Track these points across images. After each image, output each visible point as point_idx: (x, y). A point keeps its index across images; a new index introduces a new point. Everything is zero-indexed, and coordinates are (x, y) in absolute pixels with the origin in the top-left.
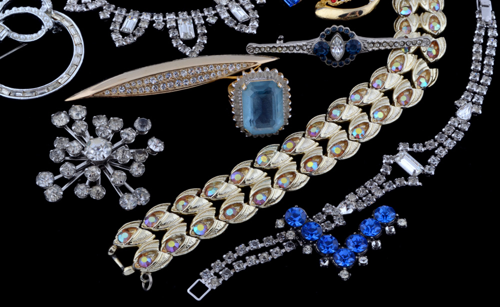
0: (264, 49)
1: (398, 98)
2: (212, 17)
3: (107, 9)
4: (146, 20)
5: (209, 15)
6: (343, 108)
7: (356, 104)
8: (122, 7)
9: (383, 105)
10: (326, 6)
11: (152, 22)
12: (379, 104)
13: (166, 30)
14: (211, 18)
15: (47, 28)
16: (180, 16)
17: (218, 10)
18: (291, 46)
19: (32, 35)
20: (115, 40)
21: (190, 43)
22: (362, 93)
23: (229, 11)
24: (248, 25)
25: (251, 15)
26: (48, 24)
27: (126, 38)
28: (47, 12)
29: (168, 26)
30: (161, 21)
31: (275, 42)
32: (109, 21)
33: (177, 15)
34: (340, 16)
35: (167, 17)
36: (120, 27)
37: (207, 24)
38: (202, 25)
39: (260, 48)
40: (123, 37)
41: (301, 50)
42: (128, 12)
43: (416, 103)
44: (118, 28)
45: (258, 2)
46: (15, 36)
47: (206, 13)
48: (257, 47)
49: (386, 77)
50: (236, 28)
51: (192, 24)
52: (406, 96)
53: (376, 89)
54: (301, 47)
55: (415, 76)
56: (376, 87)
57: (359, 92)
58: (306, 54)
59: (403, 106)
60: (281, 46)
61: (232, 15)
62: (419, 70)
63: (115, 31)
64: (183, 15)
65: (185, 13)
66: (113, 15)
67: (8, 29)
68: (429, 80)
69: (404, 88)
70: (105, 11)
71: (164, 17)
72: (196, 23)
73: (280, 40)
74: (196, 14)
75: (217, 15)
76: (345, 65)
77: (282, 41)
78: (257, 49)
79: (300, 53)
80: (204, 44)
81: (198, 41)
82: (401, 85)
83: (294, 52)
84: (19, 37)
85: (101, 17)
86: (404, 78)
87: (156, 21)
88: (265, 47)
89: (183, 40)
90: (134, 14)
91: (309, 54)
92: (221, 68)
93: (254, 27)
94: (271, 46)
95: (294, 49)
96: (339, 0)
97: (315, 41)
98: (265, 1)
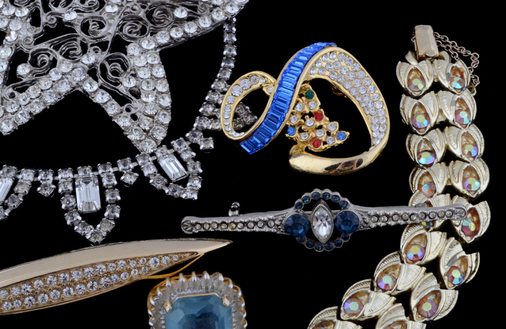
0: (208, 226)
1: (418, 306)
2: (130, 174)
4: (26, 180)
5: (126, 170)
6: (332, 326)
7: (353, 318)
9: (395, 320)
10: (305, 153)
11: (35, 184)
12: (388, 318)
13: (57, 197)
14: (128, 175)
16: (81, 174)
17: (140, 162)
18: (249, 221)
21: (93, 218)
22: (362, 298)
23: (156, 163)
24: (185, 186)
25: (190, 170)
29: (60, 190)
30: (50, 182)
31: (227, 215)
33: (75, 172)
34: (326, 169)
35: (60, 177)
37: (121, 186)
38: (113, 188)
39: (202, 225)
41: (266, 227)
43: (447, 313)
45: (201, 148)
47: (121, 168)
48: (197, 223)
49: (398, 270)
50: (167, 191)
51: (98, 187)
52: (432, 302)
53: (384, 291)
54: (266, 223)
55: (443, 266)
56: (383, 288)
57: (358, 296)
58: (274, 234)
59: (427, 319)
61: (160, 170)
62: (450, 258)
64: (84, 172)
65: (88, 168)
68: (466, 272)
69: (428, 288)
72: (105, 184)
73: (234, 210)
74: (105, 169)
75: (137, 169)
76: (335, 248)
77: (237, 212)
78: (198, 226)
79: (264, 232)
80: (115, 219)
81: (106, 214)
82: (422, 283)
83: (255, 229)
86: (427, 272)
87: (41, 182)
88: (210, 222)
89: (81, 214)
90: (8, 171)
91: (278, 233)
92: (137, 264)
93: (194, 188)
94: (219, 221)
95: (255, 225)
96: (325, 143)
97: (287, 213)
98: (212, 146)
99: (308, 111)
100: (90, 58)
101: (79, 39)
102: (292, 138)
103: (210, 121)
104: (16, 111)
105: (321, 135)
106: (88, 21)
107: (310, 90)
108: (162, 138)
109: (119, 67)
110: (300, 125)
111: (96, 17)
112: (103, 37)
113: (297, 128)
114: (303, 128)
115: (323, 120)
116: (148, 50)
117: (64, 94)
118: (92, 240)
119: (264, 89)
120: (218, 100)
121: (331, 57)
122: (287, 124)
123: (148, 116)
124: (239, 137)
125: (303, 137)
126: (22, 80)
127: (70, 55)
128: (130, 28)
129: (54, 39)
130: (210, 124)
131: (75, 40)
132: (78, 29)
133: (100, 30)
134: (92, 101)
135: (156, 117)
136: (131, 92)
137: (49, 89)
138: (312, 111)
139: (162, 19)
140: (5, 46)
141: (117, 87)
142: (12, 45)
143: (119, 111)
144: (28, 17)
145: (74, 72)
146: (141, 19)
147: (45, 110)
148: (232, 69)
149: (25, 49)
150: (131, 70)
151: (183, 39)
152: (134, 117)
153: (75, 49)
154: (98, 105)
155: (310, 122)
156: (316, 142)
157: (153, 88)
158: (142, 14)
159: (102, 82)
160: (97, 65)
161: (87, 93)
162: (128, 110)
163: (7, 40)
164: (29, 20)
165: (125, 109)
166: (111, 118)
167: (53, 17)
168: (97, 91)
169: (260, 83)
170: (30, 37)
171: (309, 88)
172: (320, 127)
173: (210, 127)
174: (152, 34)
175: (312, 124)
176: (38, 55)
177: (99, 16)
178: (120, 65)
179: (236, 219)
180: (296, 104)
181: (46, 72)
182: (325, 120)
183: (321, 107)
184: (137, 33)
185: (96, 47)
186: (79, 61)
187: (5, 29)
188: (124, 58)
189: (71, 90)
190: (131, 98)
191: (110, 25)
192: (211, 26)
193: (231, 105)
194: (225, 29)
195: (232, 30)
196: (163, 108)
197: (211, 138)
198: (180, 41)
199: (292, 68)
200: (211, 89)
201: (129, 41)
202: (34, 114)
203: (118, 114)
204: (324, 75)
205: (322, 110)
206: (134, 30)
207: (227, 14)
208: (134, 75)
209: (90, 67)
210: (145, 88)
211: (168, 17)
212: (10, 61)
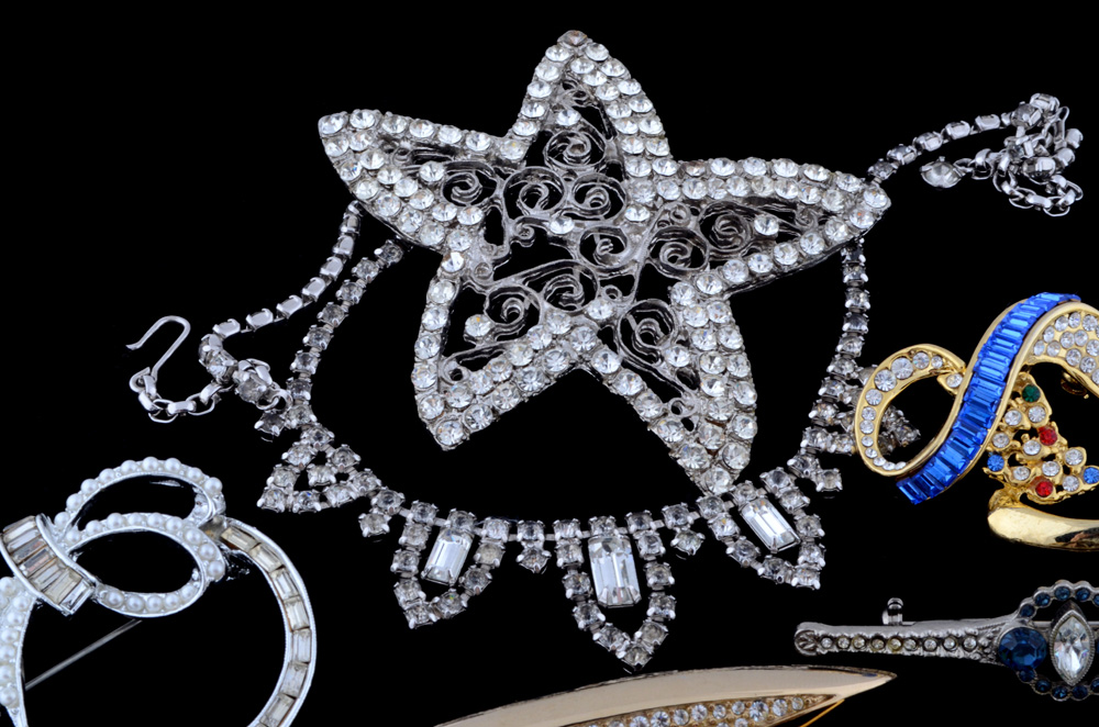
0: (846, 642)
2: (689, 534)
3: (381, 505)
4: (495, 540)
5: (680, 527)
8: (426, 499)
10: (1019, 505)
11: (513, 548)
13: (554, 573)
14: (686, 537)
15: (208, 579)
16: (597, 531)
17: (706, 511)
18: (929, 637)
19: (162, 595)
20: (405, 607)
21: (626, 618)
23: (736, 514)
24: (794, 562)
25: (803, 531)
26: (210, 567)
27: (437, 599)
28: (209, 526)
29: (560, 562)
30: (540, 545)
31: (880, 622)
32: (389, 543)
33: (585, 527)
34: (1059, 539)
35: (558, 535)
36: (422, 566)
37: (672, 556)
38: (660, 559)
39: (834, 640)
40: (429, 599)
41: (960, 648)
42: (443, 514)
44: (414, 568)
45: (819, 488)
46: (113, 598)
47: (670, 522)
48: (825, 636)
50: (761, 571)
51: (631, 557)
54: (960, 641)
58: (975, 662)
60: (899, 633)
61: (746, 530)
63: (404, 575)
64: (603, 527)
65: (610, 520)
66: (398, 523)
67: (93, 578)
70: (375, 511)
71: (549, 530)
72: (642, 552)
73: (893, 613)
74: (640, 523)
75: (701, 526)
76: (1092, 696)
77: (899, 618)
78: (826, 642)
79: (956, 660)
80: (666, 621)
81: (650, 612)
83: (937, 653)
84: (125, 603)
85: (366, 531)
87: (524, 544)
88: (852, 636)
89: (603, 609)
90: (460, 521)
91: (983, 661)
92: (727, 712)
93: (813, 567)
94: (868, 633)
95: (938, 645)
96: (1060, 488)
97: (1003, 624)
98: (839, 485)
99: (1028, 426)
100: (603, 309)
101: (577, 271)
102: (995, 476)
103: (830, 436)
104: (468, 406)
105: (1052, 472)
106: (592, 236)
107: (1031, 386)
108: (742, 467)
109: (656, 327)
110: (1012, 450)
111: (608, 229)
112: (623, 268)
113: (1006, 458)
114: (1018, 457)
115: (1056, 444)
116: (710, 296)
117: (556, 375)
118: (628, 661)
119: (941, 380)
120: (842, 396)
121: (1071, 322)
122: (989, 448)
123: (714, 422)
124: (895, 470)
125: (1020, 475)
126: (474, 346)
127: (562, 301)
128: (672, 252)
129: (532, 270)
130: (832, 442)
131: (571, 272)
132: (575, 251)
133: (617, 255)
134: (608, 390)
135: (729, 426)
136: (681, 374)
137: (527, 365)
138: (1036, 426)
139: (730, 237)
140: (442, 281)
141: (654, 365)
142: (455, 278)
143: (661, 413)
144: (482, 226)
145: (573, 334)
146: (691, 235)
147: (521, 405)
148: (864, 336)
149: (478, 288)
150: (679, 333)
151: (772, 276)
152: (688, 424)
153: (571, 290)
154: (620, 400)
155: (1032, 447)
156: (1043, 485)
157: (722, 370)
158: (692, 225)
159: (626, 355)
160: (615, 322)
161: (598, 375)
162: (676, 410)
163: (443, 269)
164: (482, 232)
165: (670, 408)
166: (646, 424)
167: (526, 226)
168: (617, 372)
169: (930, 368)
170: (486, 265)
171: (1028, 381)
172: (1052, 457)
173: (833, 449)
174: (714, 265)
175: (1035, 452)
176: (504, 298)
177: (613, 227)
178: (657, 323)
179: (903, 632)
180: (1006, 412)
181: (518, 331)
182: (1061, 445)
183: (1052, 418)
184: (685, 261)
185: (612, 287)
186: (581, 312)
187: (438, 248)
188: (664, 310)
189: (569, 369)
190: (681, 388)
191: (635, 245)
192: (823, 252)
193: (875, 408)
194: (845, 257)
195: (859, 260)
196: (741, 409)
197: (836, 470)
198: (766, 279)
199: (999, 341)
200: (827, 374)
201: (671, 277)
202: (501, 412)
203: (659, 417)
204: (1056, 356)
205: (1054, 424)
206: (681, 257)
207: (851, 228)
208: (686, 343)
209: (602, 325)
210: (706, 368)
211: (740, 231)
212: (450, 309)
